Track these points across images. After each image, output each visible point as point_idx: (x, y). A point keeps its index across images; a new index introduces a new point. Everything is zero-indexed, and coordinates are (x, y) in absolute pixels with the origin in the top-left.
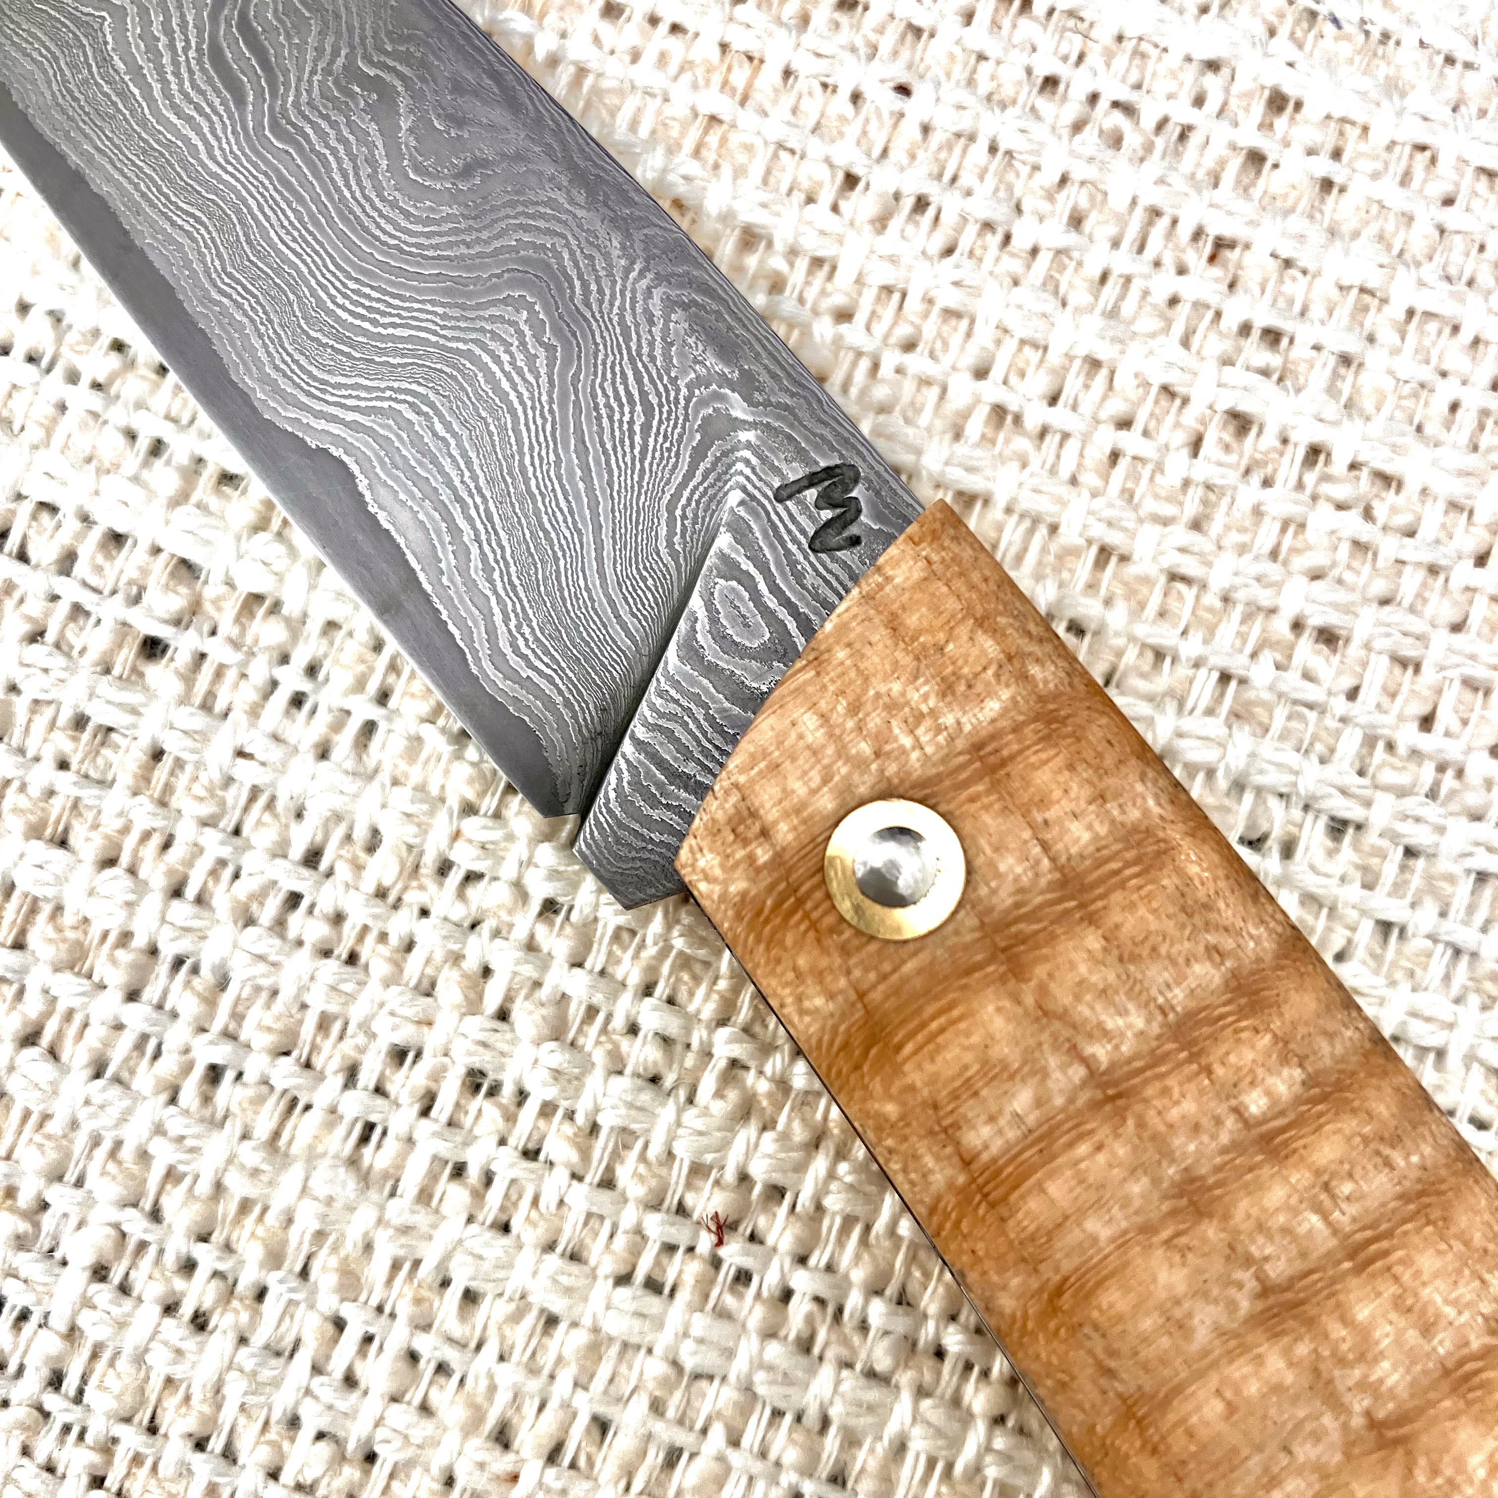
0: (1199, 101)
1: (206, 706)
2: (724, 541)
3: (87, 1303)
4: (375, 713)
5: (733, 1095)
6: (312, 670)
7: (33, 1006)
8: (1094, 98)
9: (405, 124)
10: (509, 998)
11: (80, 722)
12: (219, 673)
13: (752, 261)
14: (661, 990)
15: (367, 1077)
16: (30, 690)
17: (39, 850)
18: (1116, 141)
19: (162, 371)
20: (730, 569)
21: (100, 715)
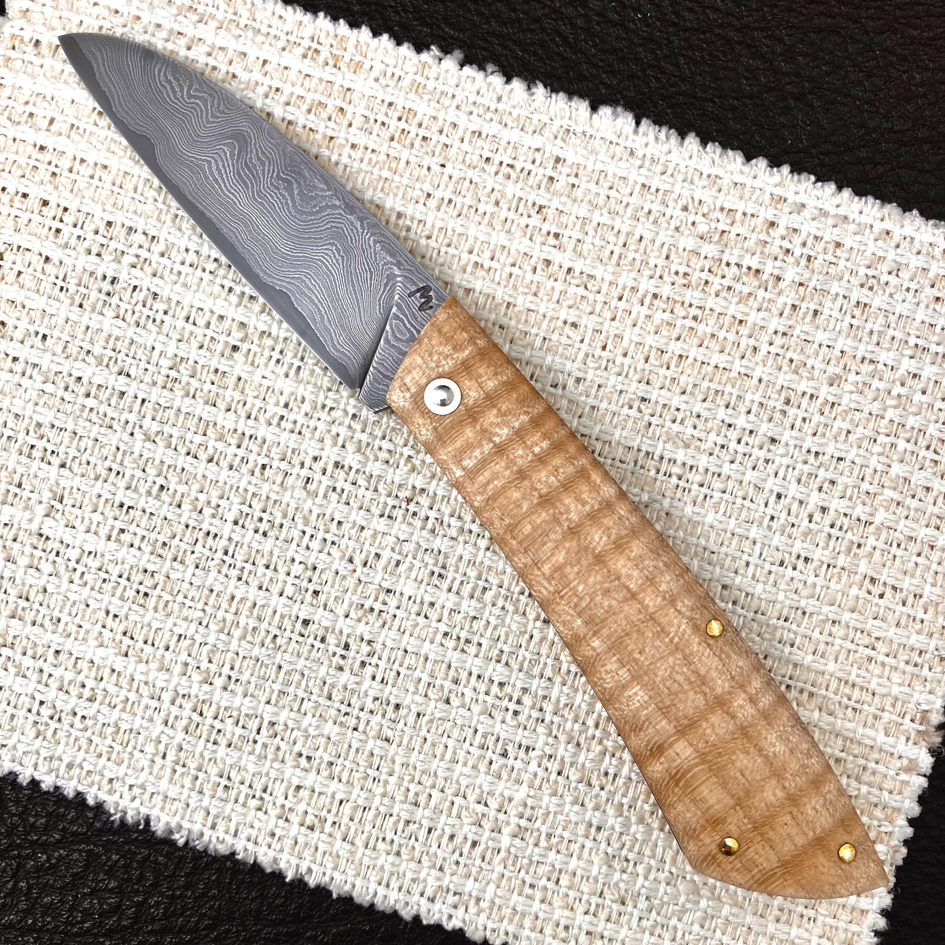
0: (533, 162)
1: (252, 364)
2: (394, 310)
3: (233, 531)
4: (300, 364)
5: (409, 465)
6: (281, 352)
7: (211, 451)
8: (501, 163)
9: (296, 192)
10: (345, 442)
11: (216, 371)
12: (255, 355)
13: (401, 222)
14: (388, 437)
15: (307, 465)
16: (201, 362)
17: (208, 408)
18: (509, 177)
19: (230, 266)
20: (396, 317)
21: (222, 368)
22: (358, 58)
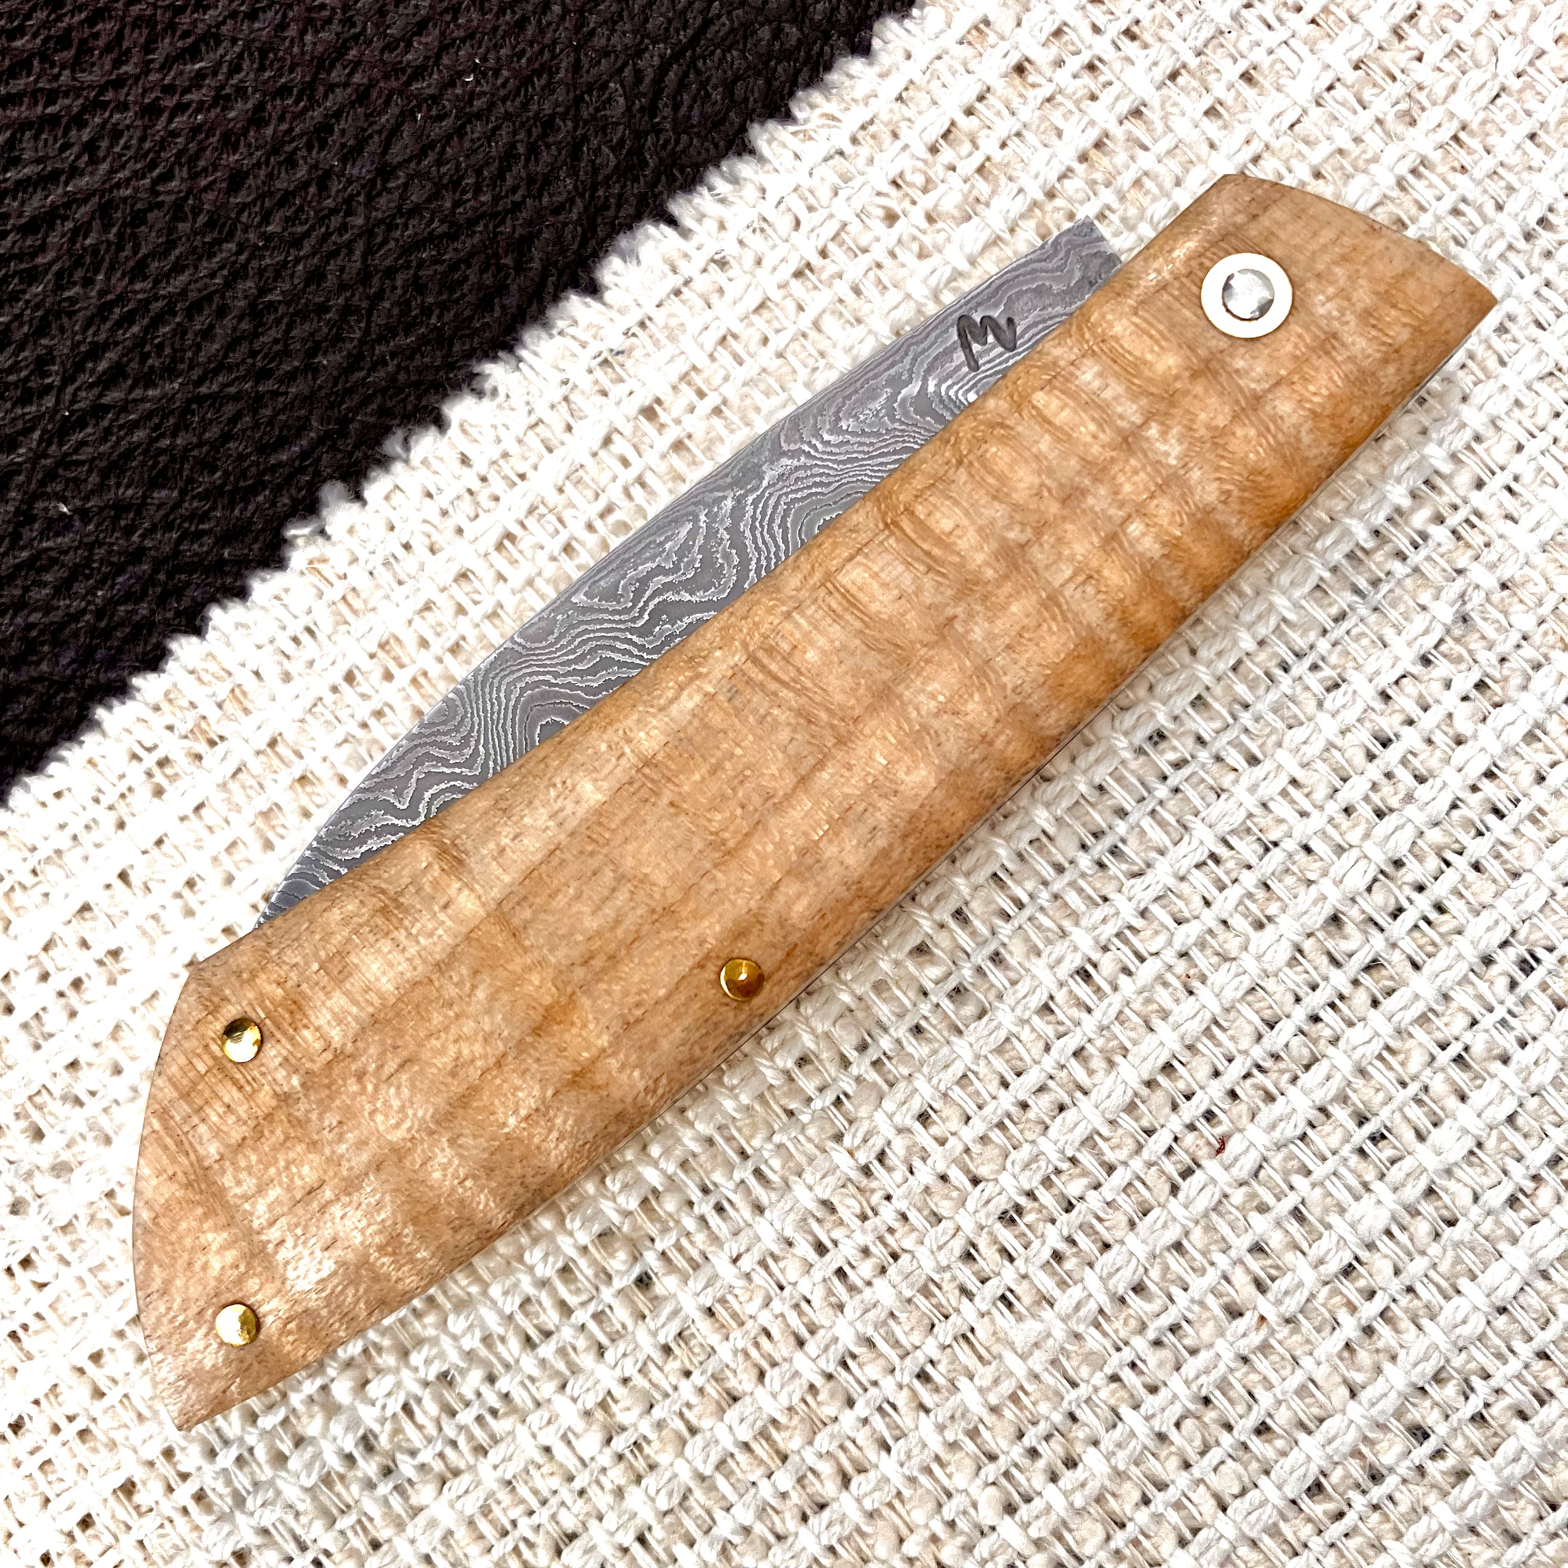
0: (625, 463)
1: (696, 1267)
3: (1025, 1526)
4: (750, 1165)
5: (1096, 1064)
6: (705, 1191)
7: (826, 1468)
8: (591, 527)
10: (967, 1172)
11: (667, 1350)
12: (680, 1249)
14: (1009, 1076)
15: (972, 1284)
16: (630, 1369)
22: (223, 690)
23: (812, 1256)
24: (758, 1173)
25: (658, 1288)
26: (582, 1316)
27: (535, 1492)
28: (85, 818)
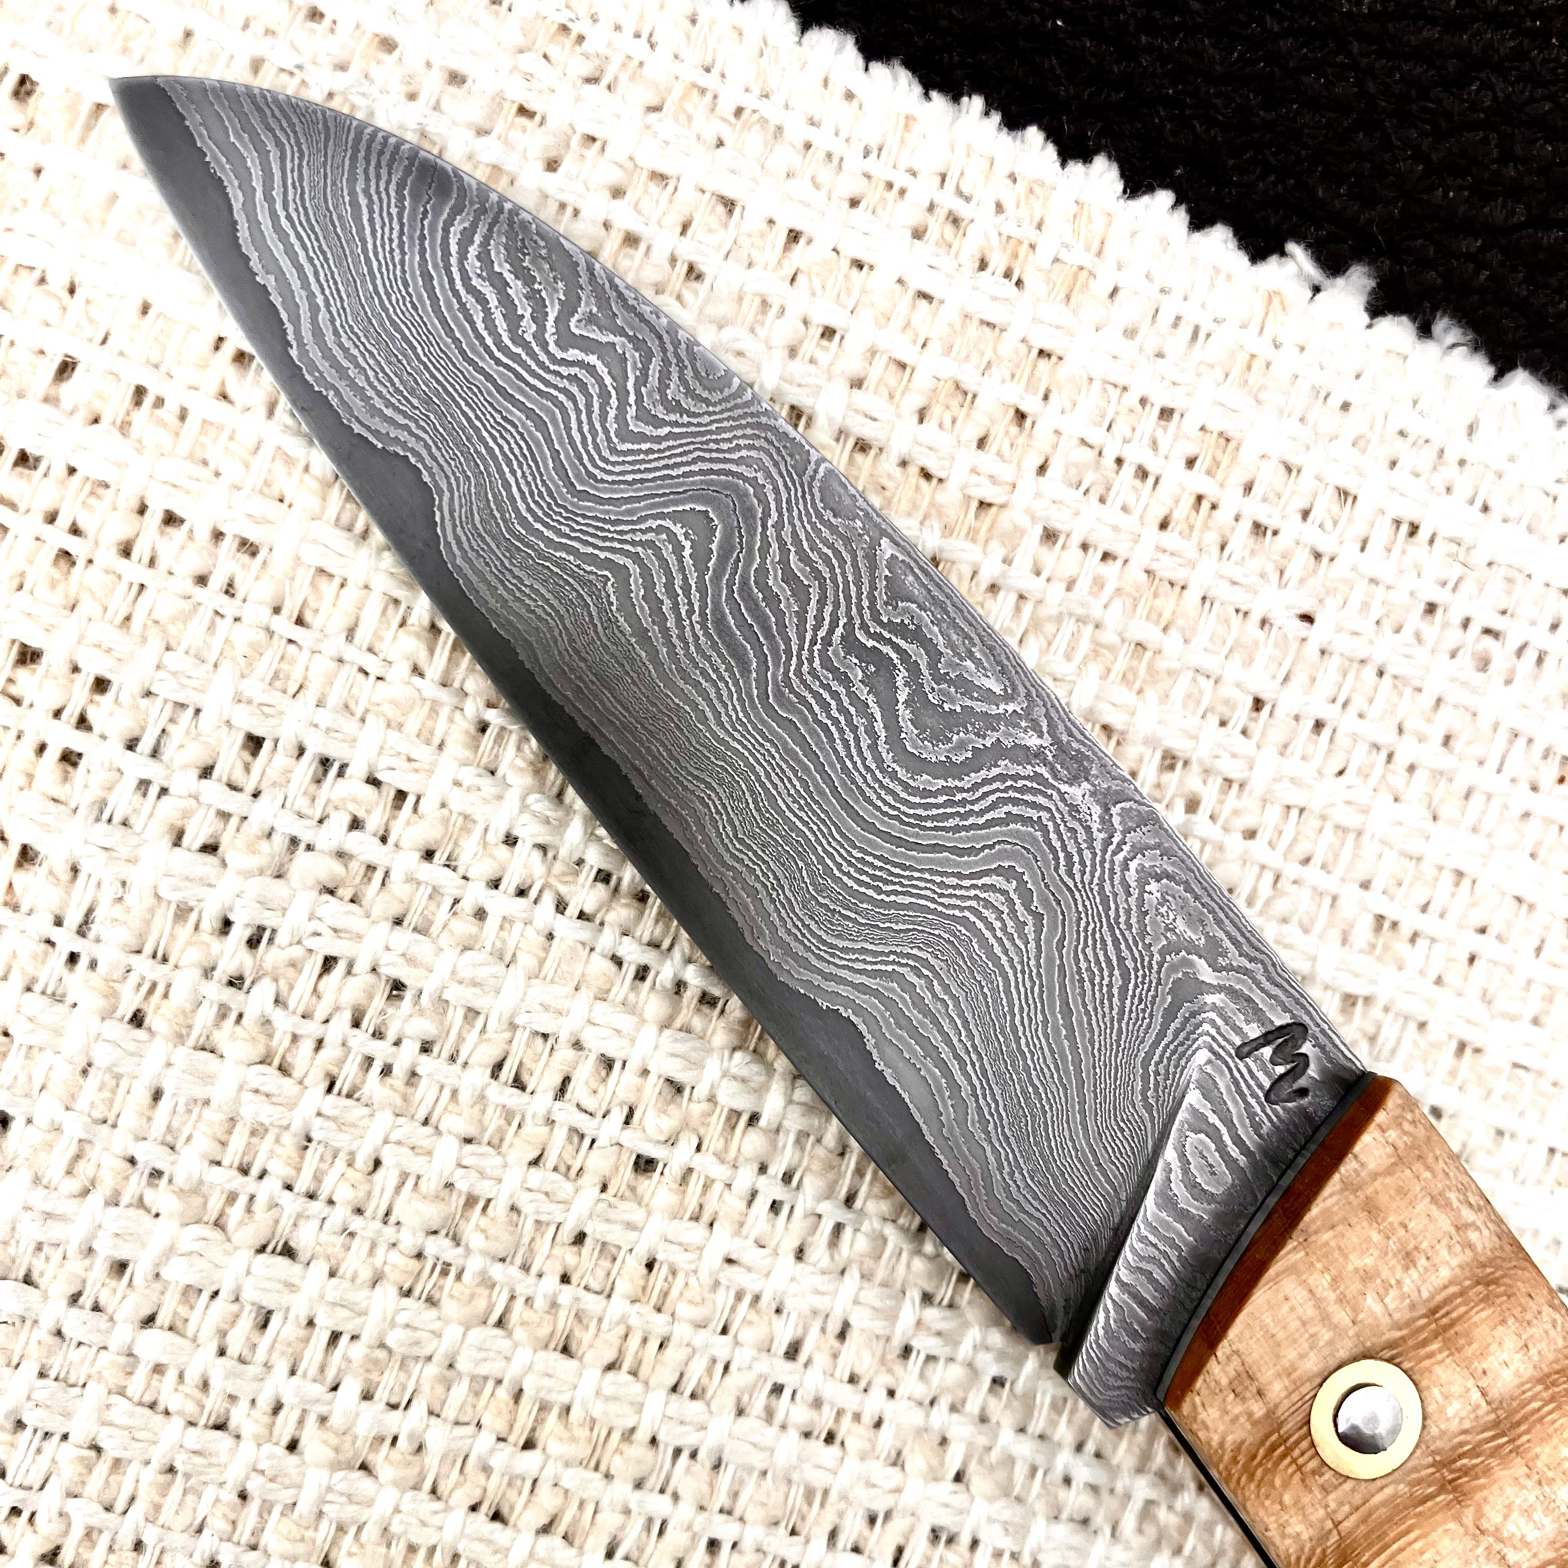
2: (1193, 1097)
5: (1151, 1531)
6: (787, 1178)
7: (546, 1500)
8: (1466, 623)
9: (902, 696)
10: (964, 1463)
11: (579, 1238)
12: (707, 1187)
13: (1172, 779)
14: (1090, 1447)
15: (846, 1539)
16: (532, 1212)
17: (545, 1358)
18: (1484, 664)
19: (642, 898)
20: (1199, 1124)
21: (597, 1231)
22: (1077, 256)
23: (781, 1347)
24: (838, 1228)
25: (646, 1184)
26: (565, 1114)
27: (318, 1178)
28: (838, 149)
